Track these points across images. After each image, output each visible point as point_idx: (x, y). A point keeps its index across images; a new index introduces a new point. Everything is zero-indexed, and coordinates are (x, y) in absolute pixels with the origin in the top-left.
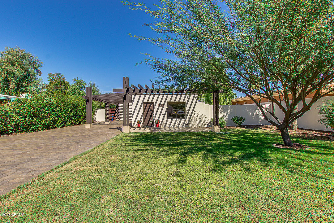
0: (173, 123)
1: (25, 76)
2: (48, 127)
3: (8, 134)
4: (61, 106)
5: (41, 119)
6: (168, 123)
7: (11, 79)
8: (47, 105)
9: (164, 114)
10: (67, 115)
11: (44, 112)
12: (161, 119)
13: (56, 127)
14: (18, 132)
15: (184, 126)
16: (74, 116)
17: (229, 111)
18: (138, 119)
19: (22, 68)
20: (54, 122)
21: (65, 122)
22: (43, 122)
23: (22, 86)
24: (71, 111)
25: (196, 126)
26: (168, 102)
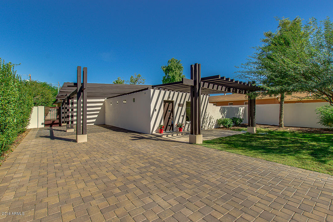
9: (183, 117)
25: (207, 128)
26: (187, 102)
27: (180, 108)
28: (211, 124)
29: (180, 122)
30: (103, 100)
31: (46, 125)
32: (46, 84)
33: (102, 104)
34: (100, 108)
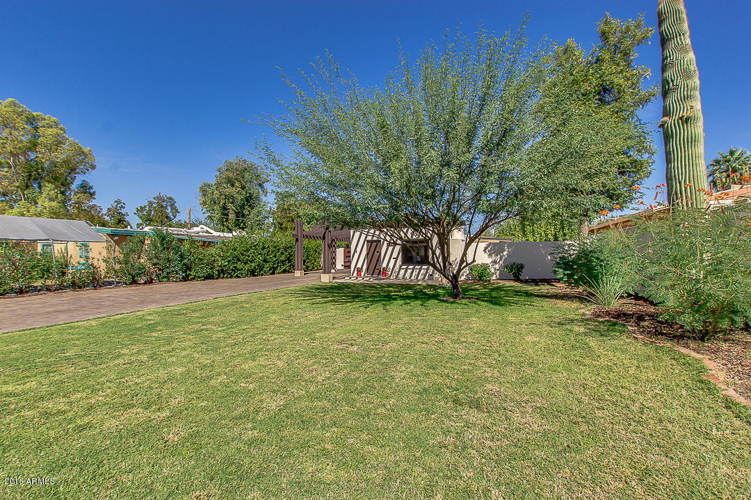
0: (409, 271)
1: (247, 201)
2: (253, 273)
3: (213, 279)
4: (269, 247)
5: (245, 264)
6: (402, 272)
7: (230, 206)
8: (251, 247)
9: (396, 259)
10: (277, 259)
11: (249, 256)
12: (391, 265)
13: (262, 275)
14: (223, 278)
15: (427, 277)
16: (286, 260)
17: (505, 253)
18: (359, 265)
19: (243, 188)
20: (261, 267)
21: (275, 269)
22: (247, 267)
23: (243, 215)
24: (282, 253)
27: (391, 248)
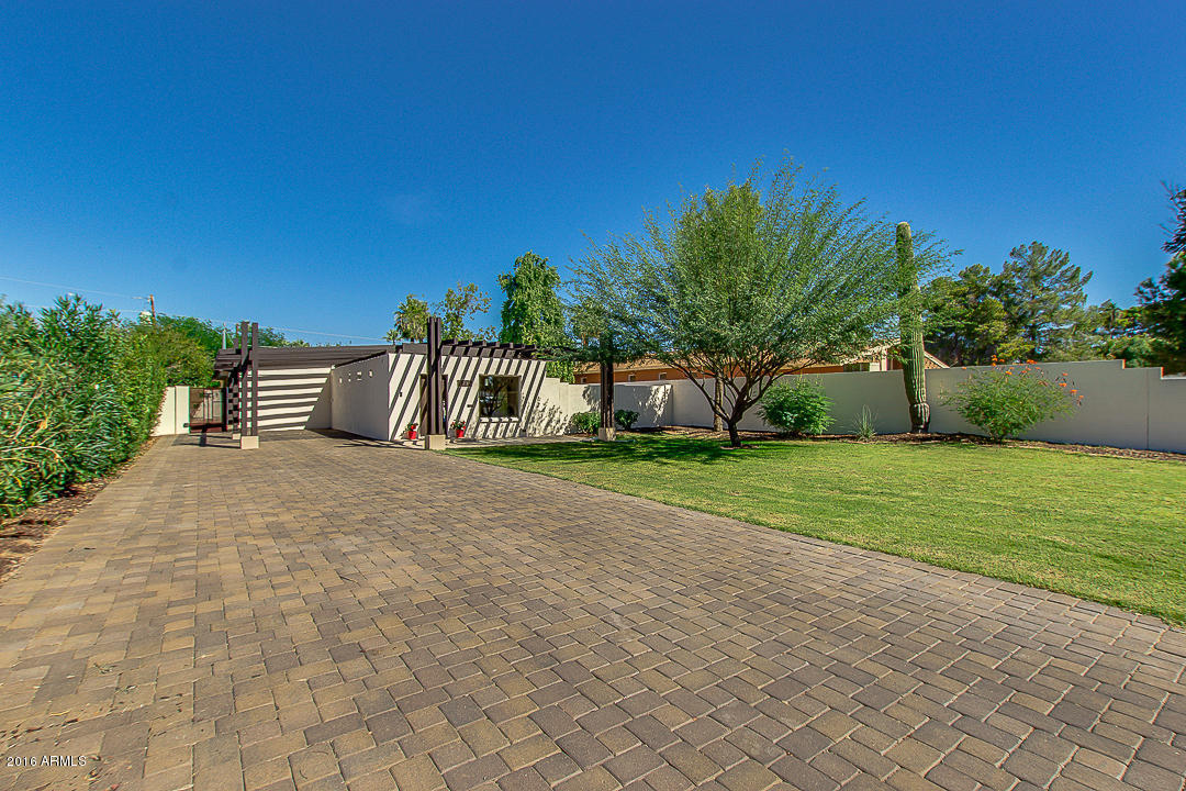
0: (493, 426)
6: (482, 427)
9: (473, 407)
15: (517, 433)
18: (407, 420)
25: (542, 433)
26: (482, 379)
27: (463, 390)
28: (553, 424)
29: (464, 418)
30: (327, 370)
31: (194, 428)
32: (194, 324)
33: (323, 380)
34: (319, 390)
